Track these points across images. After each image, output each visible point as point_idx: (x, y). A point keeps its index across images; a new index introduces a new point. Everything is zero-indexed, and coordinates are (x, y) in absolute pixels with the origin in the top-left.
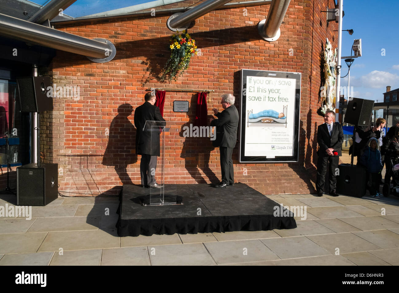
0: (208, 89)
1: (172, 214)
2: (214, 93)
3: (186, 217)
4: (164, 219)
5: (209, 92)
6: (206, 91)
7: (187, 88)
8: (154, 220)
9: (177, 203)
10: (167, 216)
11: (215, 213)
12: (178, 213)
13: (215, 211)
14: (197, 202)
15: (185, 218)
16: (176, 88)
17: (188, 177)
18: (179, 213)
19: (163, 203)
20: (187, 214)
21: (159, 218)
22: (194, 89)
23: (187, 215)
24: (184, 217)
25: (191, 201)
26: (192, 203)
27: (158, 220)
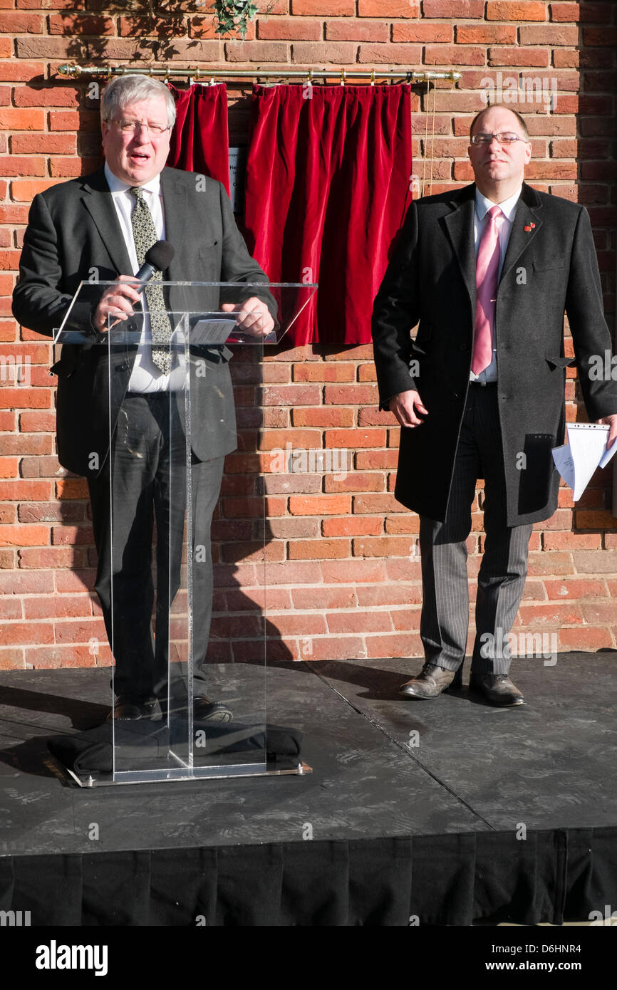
0: (422, 67)
1: (254, 822)
2: (457, 87)
3: (340, 836)
4: (212, 849)
5: (422, 88)
6: (409, 78)
7: (289, 64)
8: (159, 856)
9: (268, 769)
10: (226, 837)
11: (500, 812)
12: (286, 816)
13: (498, 806)
14: (389, 760)
15: (331, 842)
16: (222, 63)
17: (310, 617)
18: (292, 819)
19: (190, 767)
20: (343, 823)
21: (183, 845)
22: (330, 67)
23: (340, 828)
24: (328, 837)
25: (352, 755)
26: (353, 763)
27: (181, 856)
